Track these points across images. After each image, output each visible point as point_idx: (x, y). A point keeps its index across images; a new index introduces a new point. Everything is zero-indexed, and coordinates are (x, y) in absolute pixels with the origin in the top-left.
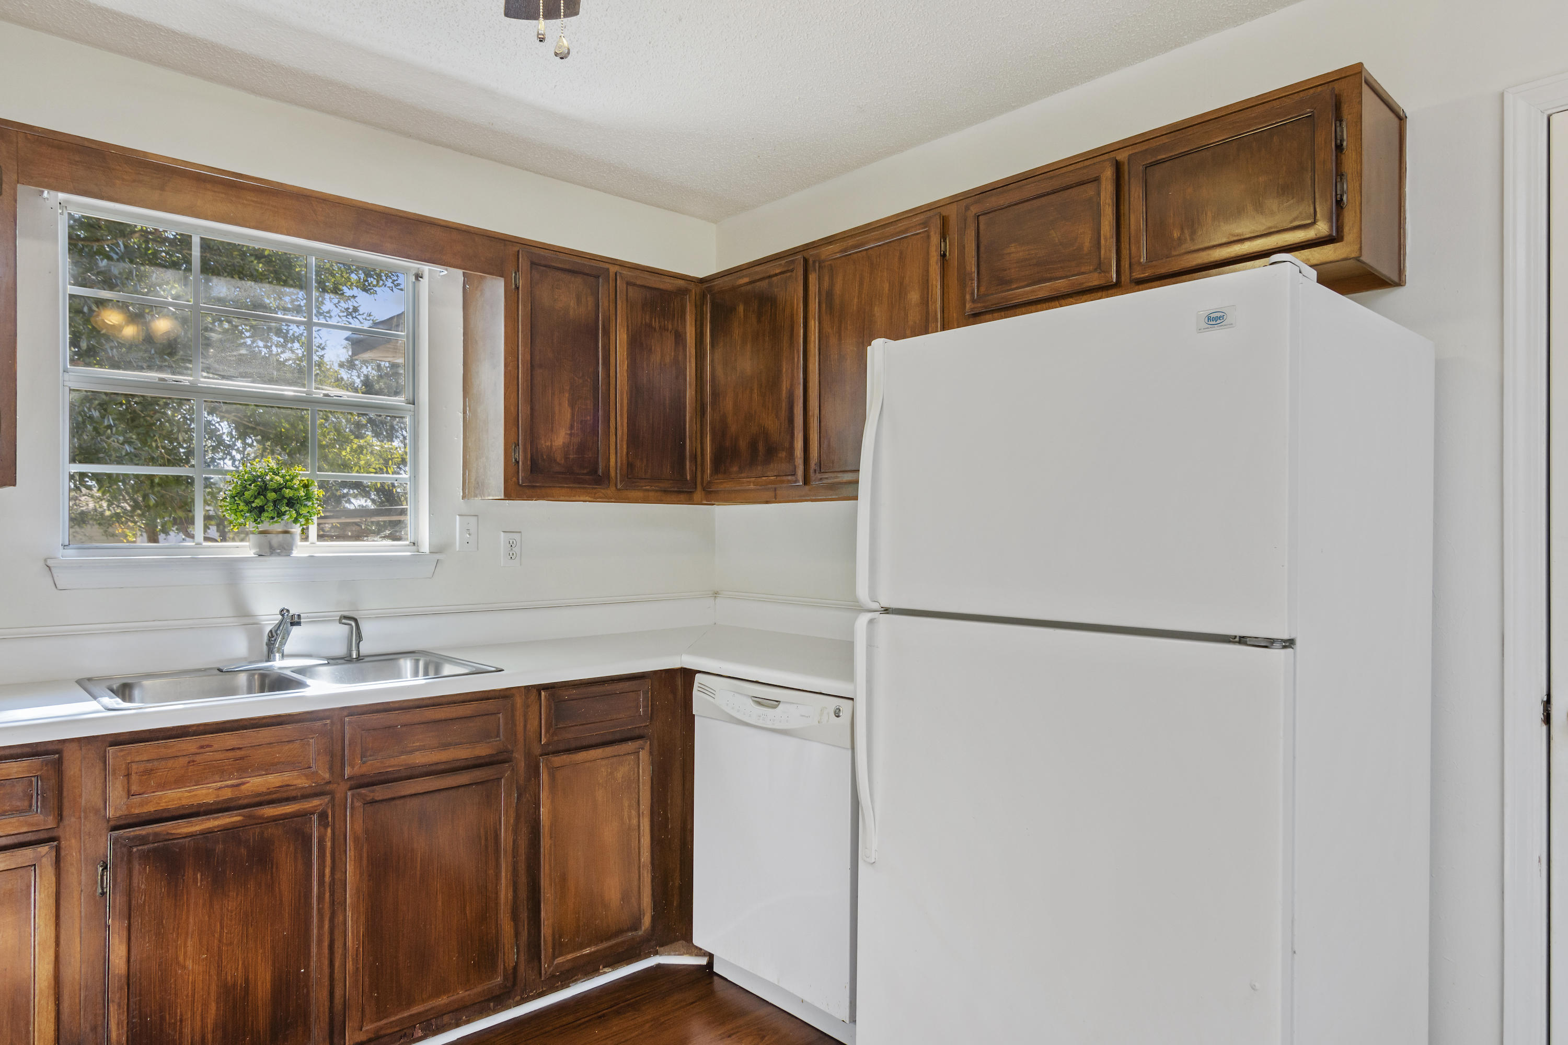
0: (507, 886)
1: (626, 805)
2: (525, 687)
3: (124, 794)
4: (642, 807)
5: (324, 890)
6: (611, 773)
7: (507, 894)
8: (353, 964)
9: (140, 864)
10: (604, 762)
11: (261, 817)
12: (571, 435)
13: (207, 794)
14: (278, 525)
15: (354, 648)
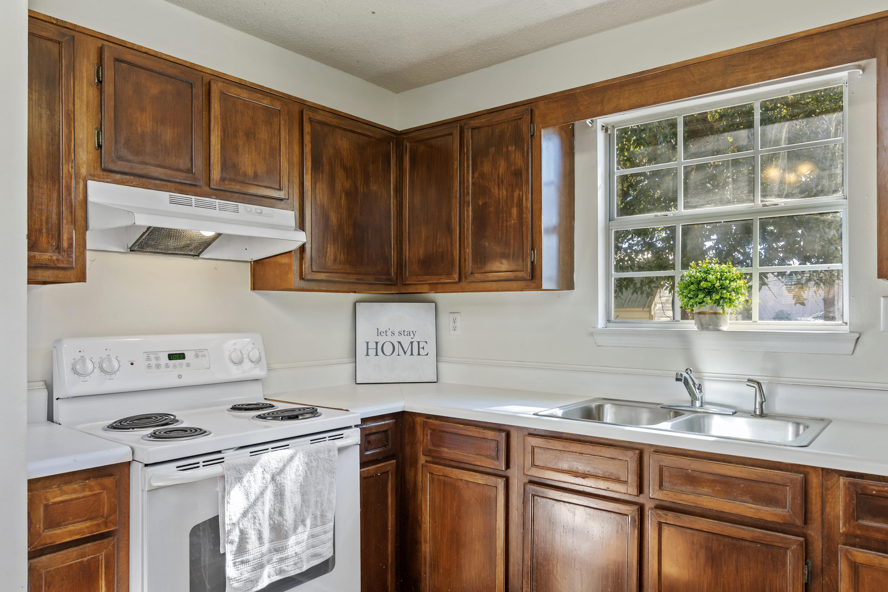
3: (531, 464)
14: (706, 308)
15: (757, 406)
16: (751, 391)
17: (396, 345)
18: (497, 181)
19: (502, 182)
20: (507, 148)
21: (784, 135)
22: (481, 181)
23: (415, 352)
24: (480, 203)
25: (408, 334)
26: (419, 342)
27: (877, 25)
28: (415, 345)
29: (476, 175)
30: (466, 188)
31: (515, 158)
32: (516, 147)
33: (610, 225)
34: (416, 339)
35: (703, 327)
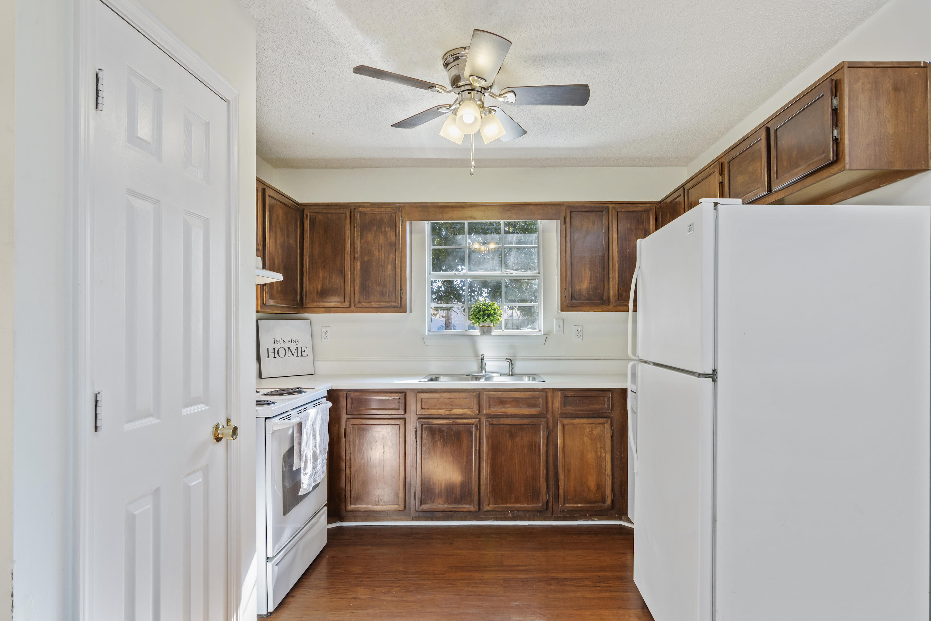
0: (543, 468)
1: (599, 446)
2: (552, 389)
3: (420, 408)
4: (606, 449)
5: (476, 452)
6: (591, 431)
7: (543, 471)
8: (486, 481)
9: (424, 431)
10: (588, 426)
11: (457, 423)
12: (590, 283)
13: (442, 412)
14: (486, 324)
15: (510, 371)
16: (507, 364)
17: (287, 350)
18: (378, 247)
19: (381, 248)
20: (385, 229)
21: (514, 240)
22: (366, 246)
23: (300, 354)
24: (366, 259)
25: (294, 342)
26: (301, 347)
27: (560, 206)
28: (299, 349)
29: (362, 242)
30: (356, 248)
31: (390, 235)
32: (391, 228)
33: (430, 277)
34: (299, 346)
35: (484, 333)
